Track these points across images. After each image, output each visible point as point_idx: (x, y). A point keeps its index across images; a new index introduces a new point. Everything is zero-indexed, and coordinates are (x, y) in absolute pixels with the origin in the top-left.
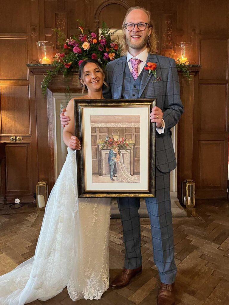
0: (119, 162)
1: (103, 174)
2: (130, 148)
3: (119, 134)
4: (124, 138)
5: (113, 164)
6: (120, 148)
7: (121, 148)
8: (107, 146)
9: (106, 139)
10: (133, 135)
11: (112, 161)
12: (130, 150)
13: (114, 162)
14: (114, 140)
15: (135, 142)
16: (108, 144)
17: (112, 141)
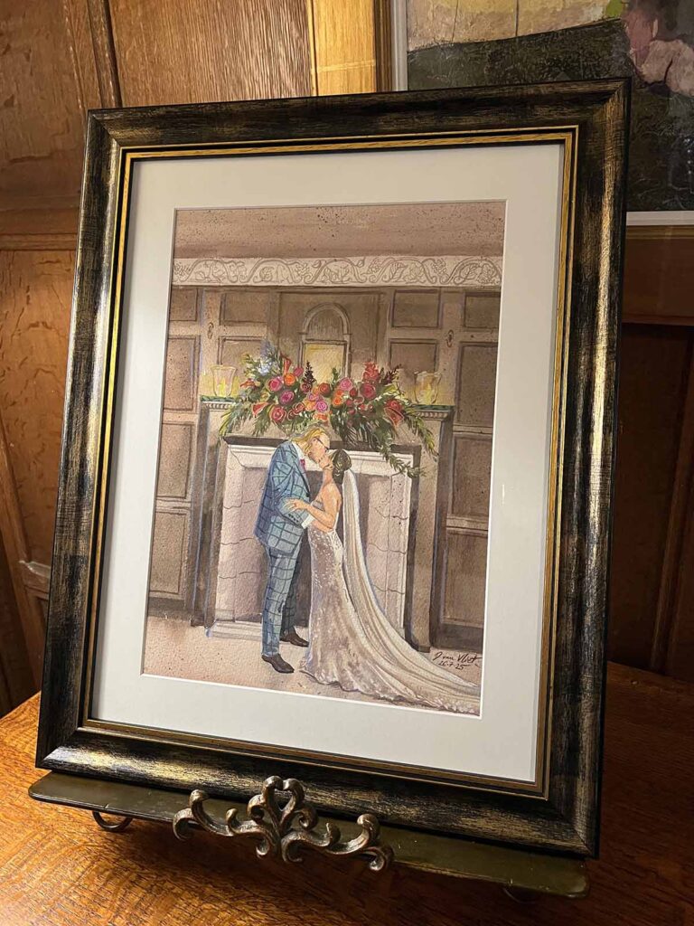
0: (332, 534)
1: (218, 614)
2: (415, 440)
3: (347, 338)
4: (381, 366)
5: (288, 548)
6: (344, 432)
7: (356, 435)
8: (264, 415)
9: (258, 364)
10: (443, 345)
11: (288, 527)
12: (416, 452)
13: (299, 531)
14: (309, 374)
15: (458, 399)
16: (271, 401)
17: (297, 385)
